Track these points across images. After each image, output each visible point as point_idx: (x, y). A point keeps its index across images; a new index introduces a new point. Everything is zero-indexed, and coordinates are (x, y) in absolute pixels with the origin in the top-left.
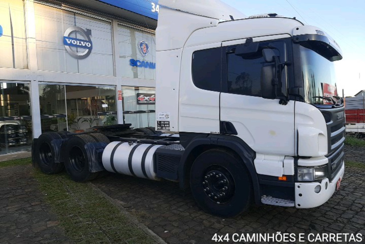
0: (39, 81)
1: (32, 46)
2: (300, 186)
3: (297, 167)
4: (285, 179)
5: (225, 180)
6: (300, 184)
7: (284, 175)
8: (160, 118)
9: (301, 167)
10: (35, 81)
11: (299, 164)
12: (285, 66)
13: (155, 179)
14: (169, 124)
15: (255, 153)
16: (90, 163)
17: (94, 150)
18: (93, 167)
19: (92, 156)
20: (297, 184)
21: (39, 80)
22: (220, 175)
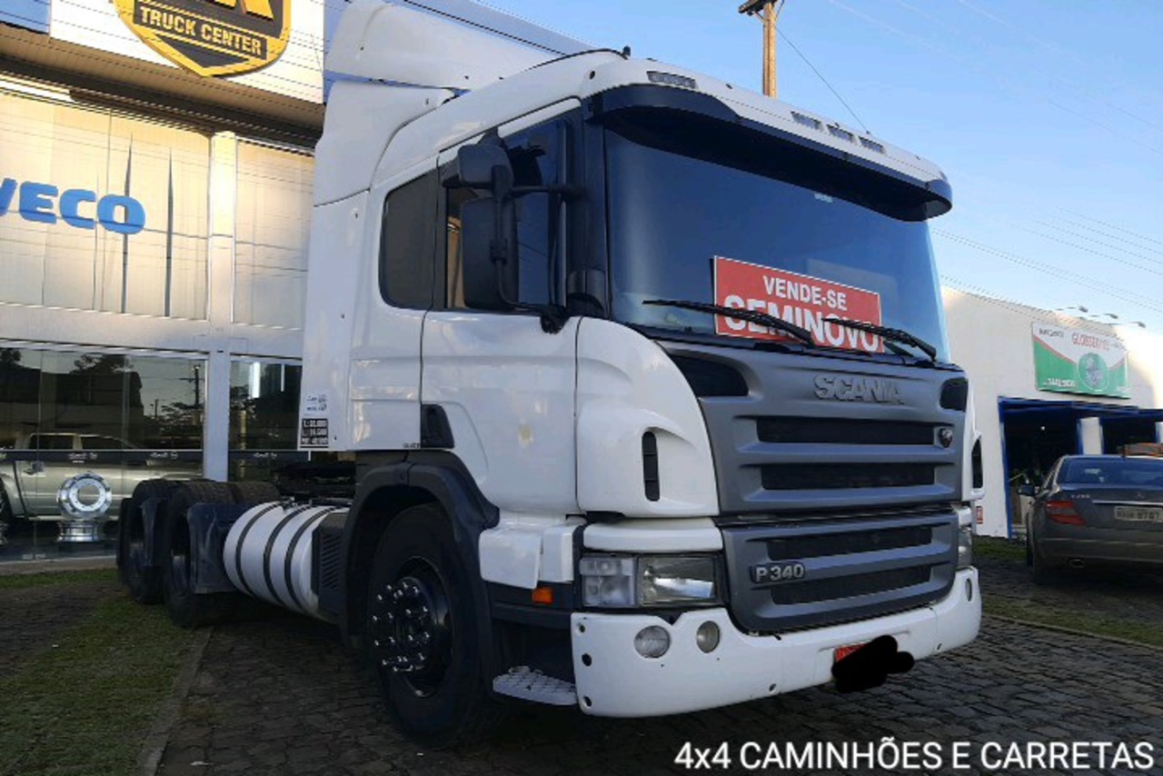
0: (232, 354)
1: (221, 257)
2: (584, 623)
3: (581, 551)
4: (545, 596)
5: (425, 610)
6: (585, 618)
7: (541, 584)
8: (309, 409)
9: (593, 554)
10: (222, 352)
11: (588, 543)
12: (561, 202)
13: (319, 616)
14: (326, 428)
15: (497, 510)
16: (195, 564)
17: (212, 525)
18: (200, 576)
19: (201, 544)
20: (576, 617)
21: (234, 351)
22: (416, 591)
